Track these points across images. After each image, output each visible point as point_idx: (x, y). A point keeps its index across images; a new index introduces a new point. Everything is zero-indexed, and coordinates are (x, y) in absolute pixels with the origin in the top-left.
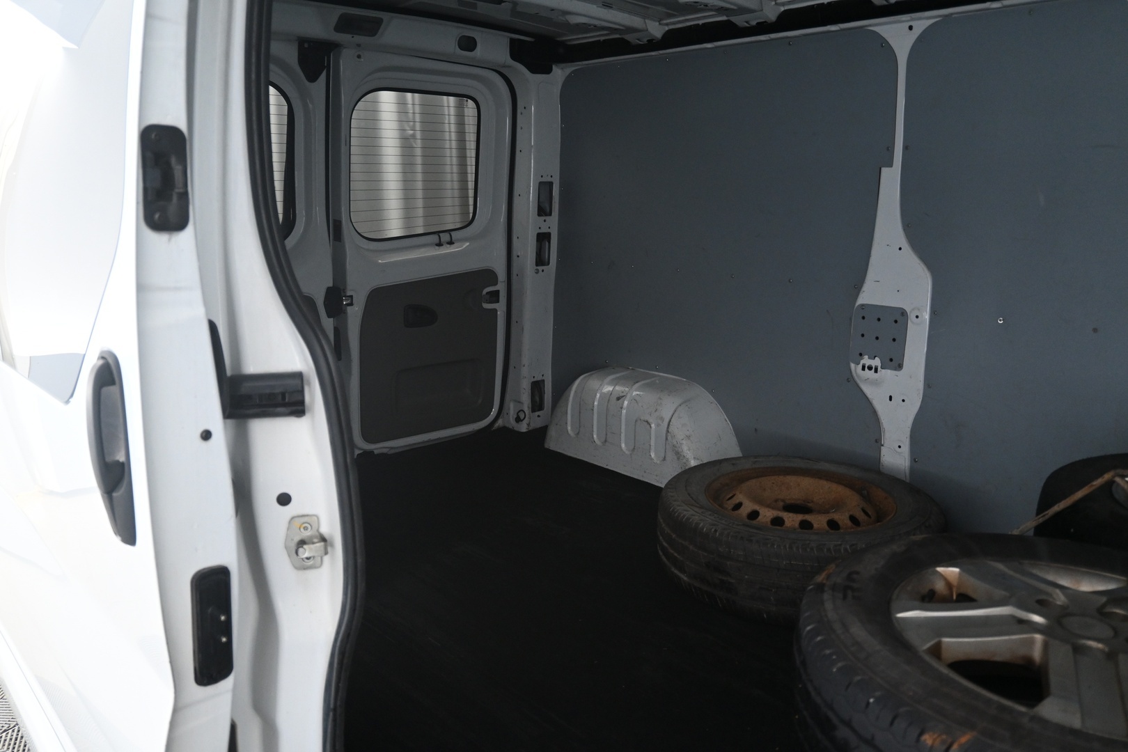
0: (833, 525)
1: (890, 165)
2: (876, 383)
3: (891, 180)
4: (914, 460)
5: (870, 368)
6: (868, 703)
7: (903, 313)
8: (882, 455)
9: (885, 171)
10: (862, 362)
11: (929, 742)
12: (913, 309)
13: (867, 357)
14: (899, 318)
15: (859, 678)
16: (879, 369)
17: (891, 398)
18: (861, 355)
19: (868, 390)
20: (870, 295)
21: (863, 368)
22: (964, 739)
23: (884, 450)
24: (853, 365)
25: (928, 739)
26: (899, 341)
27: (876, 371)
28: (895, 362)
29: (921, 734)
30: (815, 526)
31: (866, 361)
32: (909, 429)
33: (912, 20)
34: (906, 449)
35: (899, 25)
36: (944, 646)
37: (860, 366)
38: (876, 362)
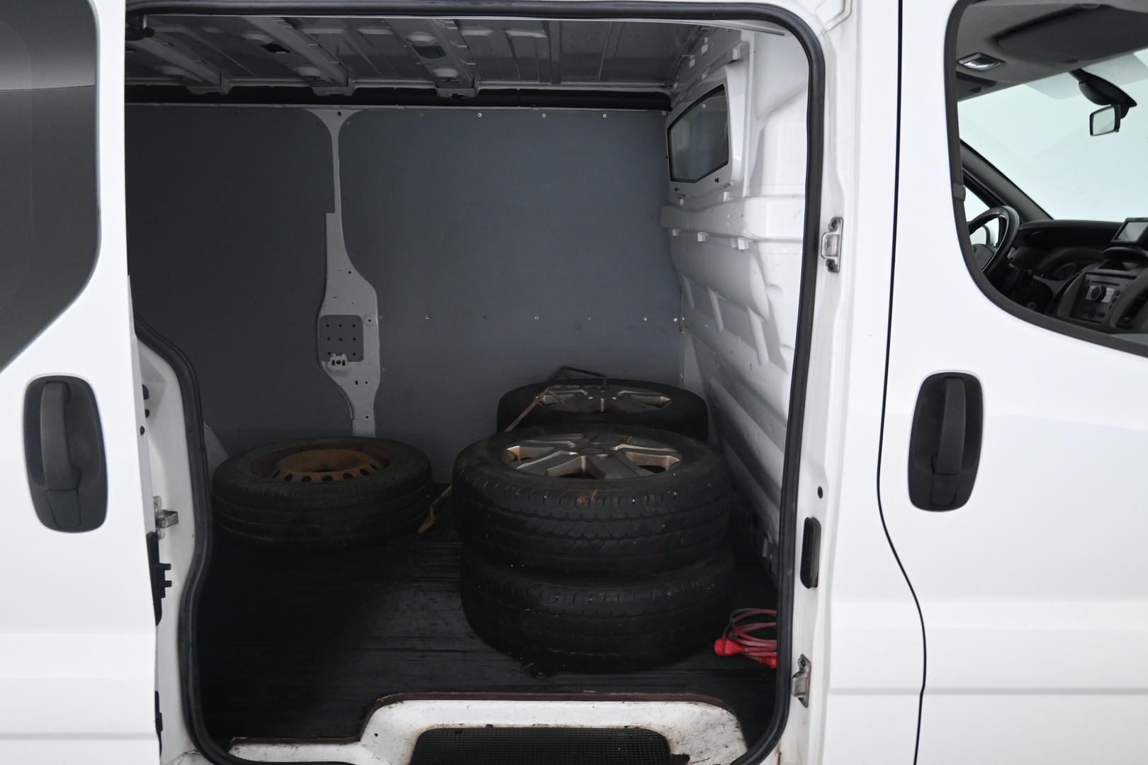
0: (364, 472)
1: (333, 211)
2: (344, 373)
3: (334, 222)
4: (378, 424)
5: (339, 363)
6: (544, 499)
7: (359, 319)
8: (354, 426)
9: (329, 216)
10: (331, 359)
11: (581, 501)
12: (366, 316)
13: (334, 355)
14: (355, 323)
15: (533, 491)
16: (346, 362)
17: (357, 383)
18: (329, 354)
19: (338, 380)
20: (330, 308)
21: (333, 364)
22: (594, 494)
23: (355, 422)
24: (323, 363)
25: (580, 500)
26: (358, 339)
27: (344, 364)
28: (357, 355)
29: (576, 500)
30: (354, 476)
31: (335, 357)
32: (373, 403)
33: (342, 108)
34: (372, 418)
35: (331, 111)
36: (548, 473)
37: (330, 362)
38: (343, 357)
